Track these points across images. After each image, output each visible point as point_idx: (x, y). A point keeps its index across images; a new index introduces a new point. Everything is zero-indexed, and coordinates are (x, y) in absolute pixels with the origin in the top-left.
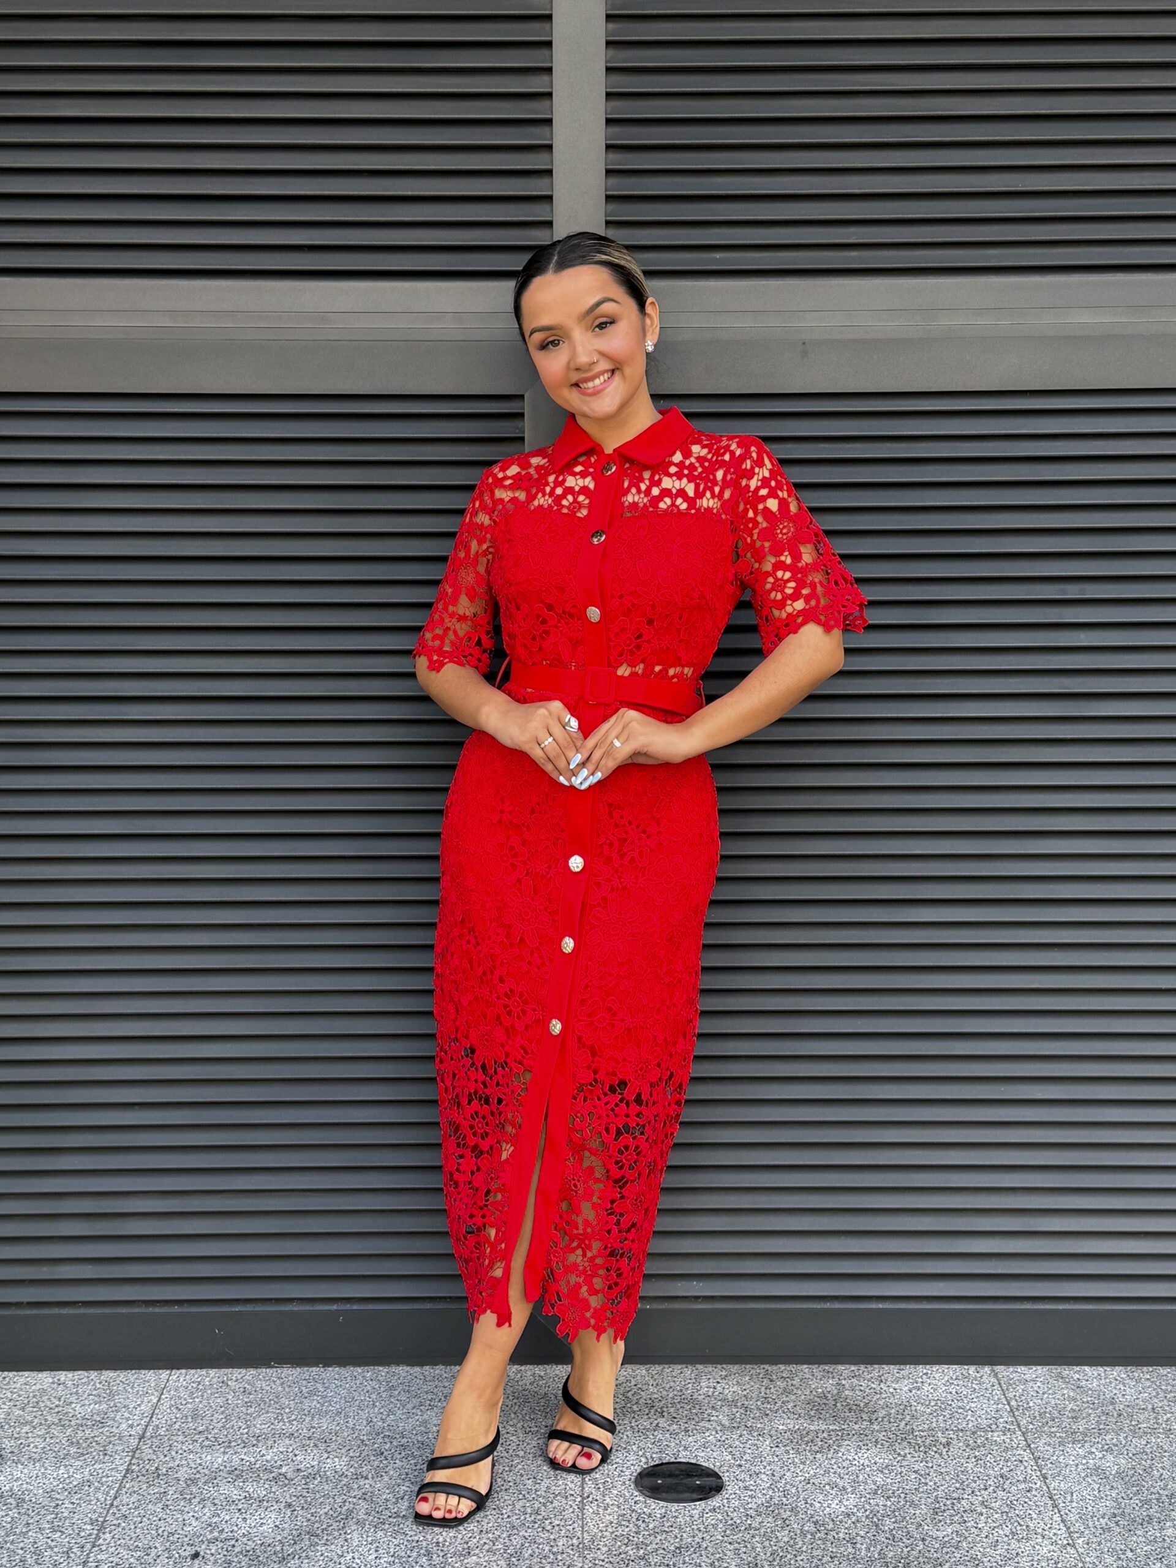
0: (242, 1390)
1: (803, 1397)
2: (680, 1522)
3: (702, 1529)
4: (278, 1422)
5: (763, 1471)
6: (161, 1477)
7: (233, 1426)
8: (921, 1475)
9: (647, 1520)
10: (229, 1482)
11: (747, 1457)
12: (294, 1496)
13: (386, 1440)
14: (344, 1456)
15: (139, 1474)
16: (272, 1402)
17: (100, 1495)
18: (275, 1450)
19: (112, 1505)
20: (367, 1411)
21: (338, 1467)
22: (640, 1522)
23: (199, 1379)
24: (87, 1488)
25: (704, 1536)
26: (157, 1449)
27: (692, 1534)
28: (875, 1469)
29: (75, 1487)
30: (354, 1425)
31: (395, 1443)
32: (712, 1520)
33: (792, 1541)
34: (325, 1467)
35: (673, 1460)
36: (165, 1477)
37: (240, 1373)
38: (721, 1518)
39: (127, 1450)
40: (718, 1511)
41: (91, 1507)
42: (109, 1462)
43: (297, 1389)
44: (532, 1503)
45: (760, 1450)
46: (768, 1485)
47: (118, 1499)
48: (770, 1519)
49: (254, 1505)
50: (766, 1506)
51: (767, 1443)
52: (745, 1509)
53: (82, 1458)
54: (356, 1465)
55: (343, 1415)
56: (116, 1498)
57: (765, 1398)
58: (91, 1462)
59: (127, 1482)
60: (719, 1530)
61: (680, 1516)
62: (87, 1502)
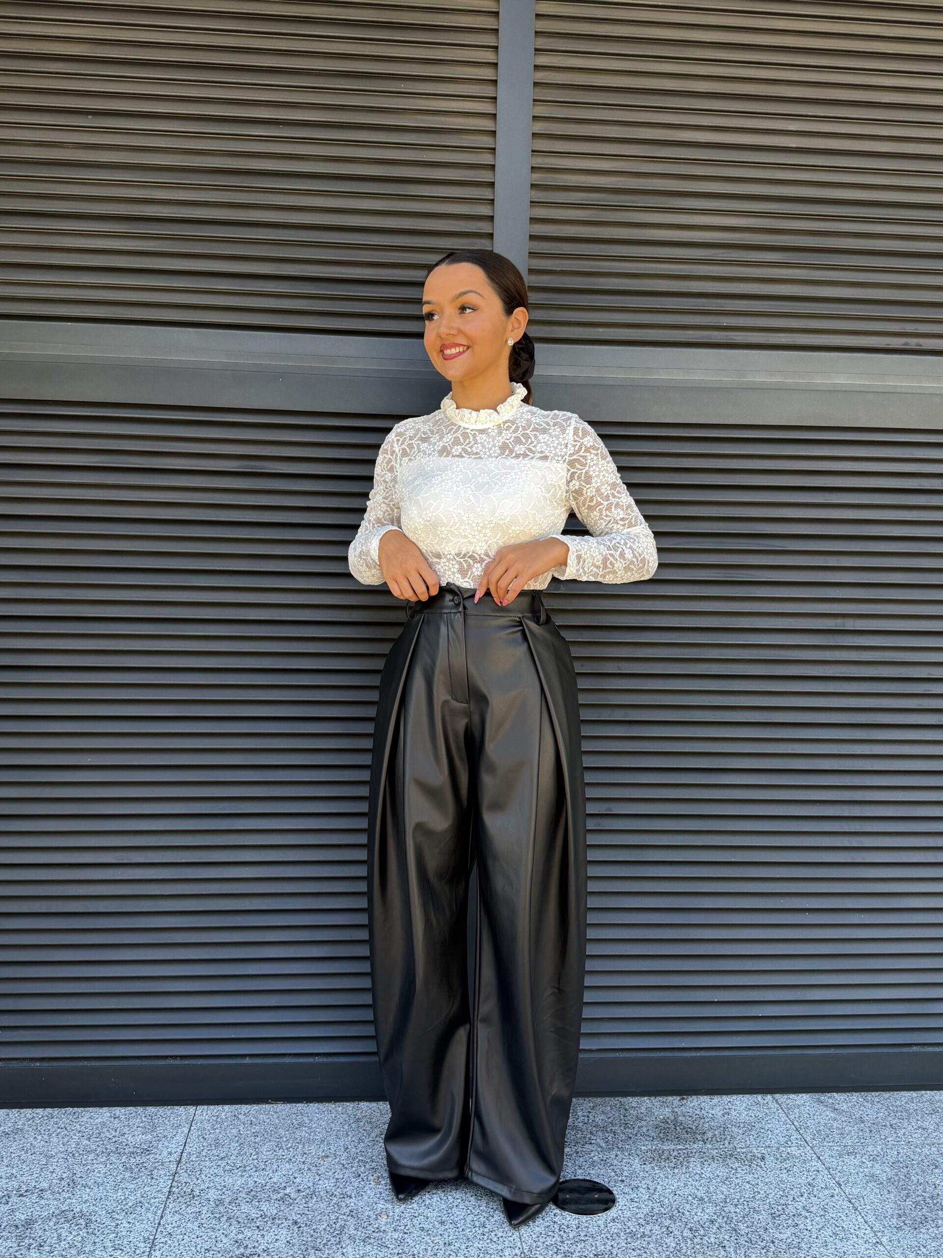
0: (249, 1122)
1: (651, 1122)
2: (592, 1231)
3: (609, 1237)
4: (279, 1149)
5: (640, 1185)
6: (196, 1199)
7: (246, 1152)
8: (753, 1185)
9: (567, 1231)
10: (248, 1202)
11: (625, 1173)
12: (299, 1214)
13: (361, 1164)
14: (331, 1179)
15: (179, 1196)
16: (273, 1132)
17: (150, 1215)
18: (280, 1173)
19: (159, 1224)
20: (343, 1140)
21: (328, 1187)
22: (562, 1233)
23: (217, 1114)
24: (139, 1209)
25: (613, 1243)
26: (190, 1173)
27: (603, 1243)
28: (719, 1181)
29: (130, 1207)
30: (335, 1151)
31: (367, 1166)
32: (615, 1228)
33: (678, 1247)
34: (318, 1188)
35: (573, 1178)
36: (198, 1198)
37: (246, 1109)
38: (620, 1227)
39: (168, 1174)
40: (617, 1221)
41: (143, 1226)
42: (155, 1185)
43: (289, 1122)
44: (478, 1217)
45: (634, 1167)
46: (647, 1197)
47: (164, 1219)
48: (657, 1227)
49: (268, 1223)
50: (651, 1216)
51: (637, 1161)
52: (636, 1218)
53: (135, 1182)
54: (341, 1186)
55: (326, 1143)
56: (162, 1217)
57: (626, 1124)
58: (142, 1185)
59: (170, 1203)
60: (622, 1238)
61: (590, 1226)
62: (140, 1222)
